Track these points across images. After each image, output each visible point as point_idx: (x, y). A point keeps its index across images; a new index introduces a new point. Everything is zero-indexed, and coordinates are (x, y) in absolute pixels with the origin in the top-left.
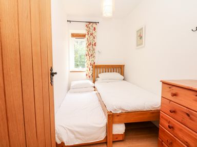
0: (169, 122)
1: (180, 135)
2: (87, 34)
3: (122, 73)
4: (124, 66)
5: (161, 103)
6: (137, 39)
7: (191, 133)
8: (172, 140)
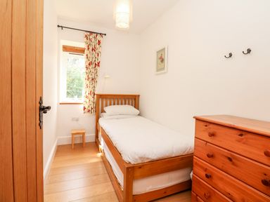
0: (206, 170)
1: (221, 185)
2: (87, 48)
3: (136, 106)
4: (139, 96)
5: (195, 145)
6: (157, 62)
7: (234, 181)
8: (210, 192)
